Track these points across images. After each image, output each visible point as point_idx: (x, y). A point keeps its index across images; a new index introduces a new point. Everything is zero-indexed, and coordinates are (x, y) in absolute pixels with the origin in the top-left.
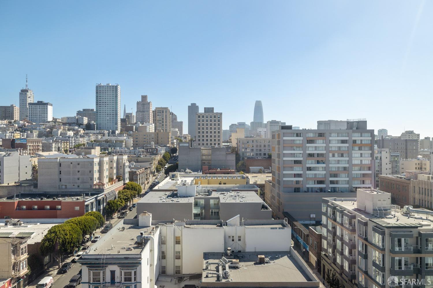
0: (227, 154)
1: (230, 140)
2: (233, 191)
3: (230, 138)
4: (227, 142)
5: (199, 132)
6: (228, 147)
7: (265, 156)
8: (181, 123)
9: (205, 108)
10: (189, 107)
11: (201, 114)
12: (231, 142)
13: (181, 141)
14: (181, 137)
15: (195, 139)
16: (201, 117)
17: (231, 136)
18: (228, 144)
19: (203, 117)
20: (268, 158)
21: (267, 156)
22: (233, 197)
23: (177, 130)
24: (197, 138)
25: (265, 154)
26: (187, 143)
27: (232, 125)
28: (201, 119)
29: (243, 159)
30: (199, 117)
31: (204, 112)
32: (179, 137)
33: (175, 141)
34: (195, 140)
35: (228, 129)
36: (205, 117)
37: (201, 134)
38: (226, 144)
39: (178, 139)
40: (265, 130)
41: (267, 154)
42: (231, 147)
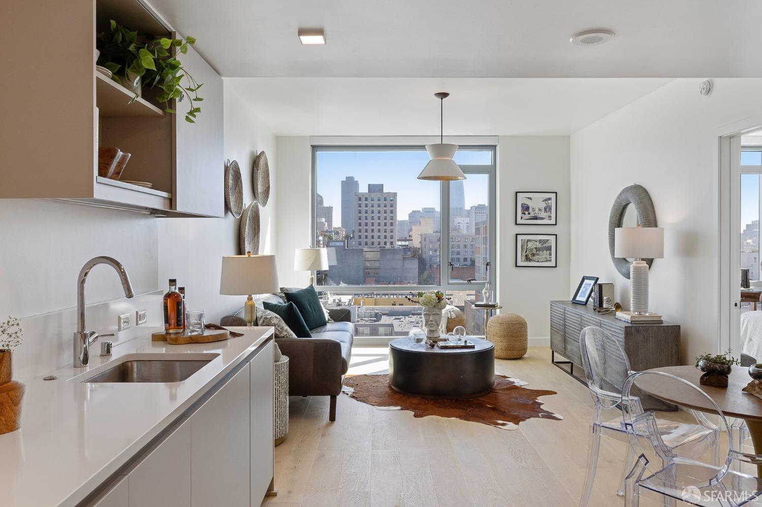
0: (404, 258)
1: (410, 236)
2: (413, 314)
3: (410, 234)
4: (405, 240)
5: (360, 225)
6: (406, 249)
7: (466, 263)
8: (330, 209)
9: (369, 185)
10: (343, 182)
11: (363, 194)
12: (412, 240)
13: (330, 238)
14: (330, 232)
15: (353, 235)
16: (363, 199)
17: (411, 230)
18: (407, 243)
19: (366, 199)
20: (471, 265)
21: (469, 263)
22: (413, 323)
23: (324, 220)
24: (357, 234)
25: (465, 260)
26: (341, 241)
27: (414, 212)
28: (363, 202)
29: (431, 266)
30: (360, 199)
31: (367, 192)
32: (327, 231)
33: (321, 238)
34: (353, 237)
35: (407, 219)
36: (369, 199)
37: (363, 228)
38: (403, 243)
39: (325, 236)
40: (467, 220)
41: (469, 260)
42: (410, 248)
